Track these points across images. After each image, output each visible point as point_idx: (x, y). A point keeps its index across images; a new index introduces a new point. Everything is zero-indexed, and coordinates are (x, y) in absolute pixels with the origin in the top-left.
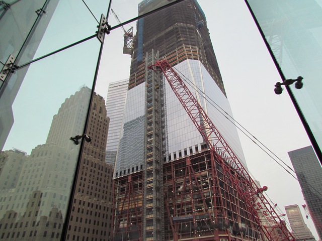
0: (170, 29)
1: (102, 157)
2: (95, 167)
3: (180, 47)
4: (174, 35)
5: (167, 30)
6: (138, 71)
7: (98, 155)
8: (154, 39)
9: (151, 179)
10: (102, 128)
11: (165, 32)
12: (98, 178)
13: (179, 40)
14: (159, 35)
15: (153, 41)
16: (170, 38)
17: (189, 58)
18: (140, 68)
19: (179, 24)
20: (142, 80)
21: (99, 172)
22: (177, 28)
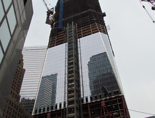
0: (85, 12)
1: (18, 98)
2: (12, 106)
3: (93, 24)
4: (89, 16)
5: (83, 13)
6: (58, 36)
7: (15, 96)
8: (72, 16)
9: (72, 114)
10: (19, 76)
11: (81, 14)
12: (13, 115)
13: (92, 20)
14: (76, 15)
15: (71, 18)
16: (85, 17)
17: (100, 32)
18: (60, 34)
19: (92, 10)
20: (62, 42)
21: (14, 111)
22: (90, 12)
